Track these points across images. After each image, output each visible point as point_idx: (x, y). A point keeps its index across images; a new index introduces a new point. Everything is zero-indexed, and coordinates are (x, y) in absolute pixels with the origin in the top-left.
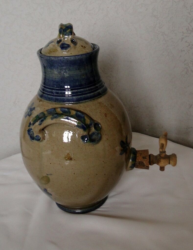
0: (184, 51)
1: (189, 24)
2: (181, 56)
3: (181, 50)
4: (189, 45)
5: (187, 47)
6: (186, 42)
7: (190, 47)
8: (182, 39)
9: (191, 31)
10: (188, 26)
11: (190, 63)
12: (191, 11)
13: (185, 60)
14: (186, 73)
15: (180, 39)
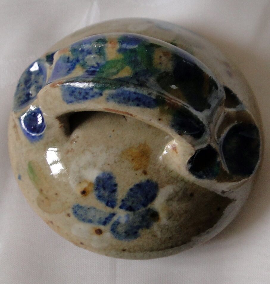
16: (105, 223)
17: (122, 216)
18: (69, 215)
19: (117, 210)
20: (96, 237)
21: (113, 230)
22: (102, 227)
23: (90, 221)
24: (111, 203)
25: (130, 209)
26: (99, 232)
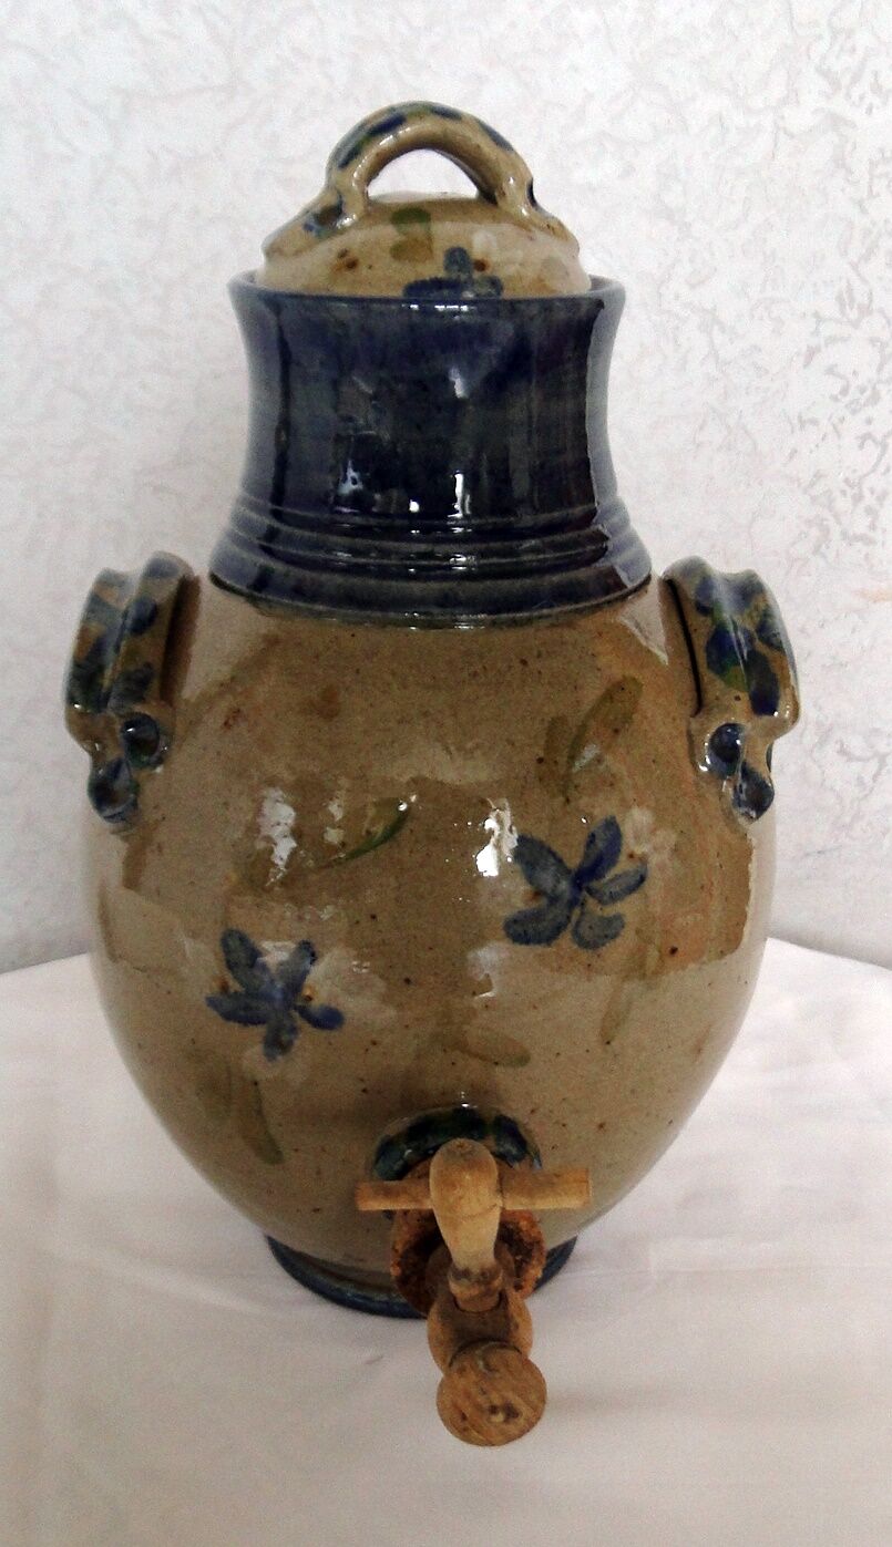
0: (814, 422)
1: (855, 267)
2: (794, 452)
3: (800, 417)
4: (845, 391)
5: (835, 399)
6: (831, 371)
7: (847, 399)
8: (812, 353)
9: (859, 308)
10: (848, 282)
11: (844, 493)
12: (871, 191)
13: (818, 476)
14: (816, 551)
15: (798, 354)
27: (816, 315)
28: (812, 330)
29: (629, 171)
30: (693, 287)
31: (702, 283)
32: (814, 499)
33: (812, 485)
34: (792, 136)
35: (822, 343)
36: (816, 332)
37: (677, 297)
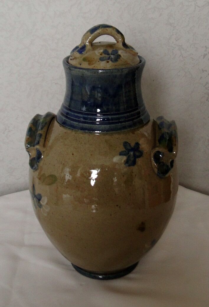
3: (202, 70)
8: (205, 55)
15: (202, 55)
16: (109, 59)
17: (112, 56)
18: (99, 61)
19: (110, 55)
20: (108, 64)
21: (111, 61)
22: (108, 60)
23: (105, 60)
24: (108, 54)
25: (113, 54)
26: (108, 62)
27: (206, 47)
28: (205, 50)
29: (161, 15)
30: (177, 41)
31: (178, 40)
32: (206, 88)
33: (206, 85)
34: (199, 7)
35: (207, 53)
36: (206, 51)
37: (173, 43)
